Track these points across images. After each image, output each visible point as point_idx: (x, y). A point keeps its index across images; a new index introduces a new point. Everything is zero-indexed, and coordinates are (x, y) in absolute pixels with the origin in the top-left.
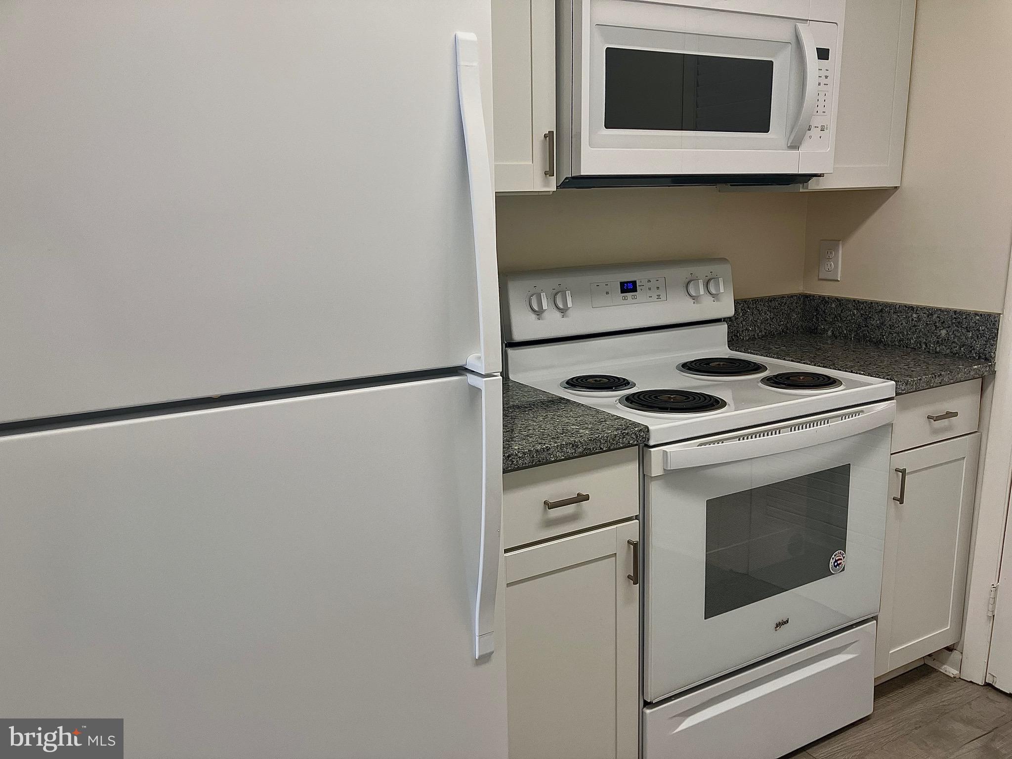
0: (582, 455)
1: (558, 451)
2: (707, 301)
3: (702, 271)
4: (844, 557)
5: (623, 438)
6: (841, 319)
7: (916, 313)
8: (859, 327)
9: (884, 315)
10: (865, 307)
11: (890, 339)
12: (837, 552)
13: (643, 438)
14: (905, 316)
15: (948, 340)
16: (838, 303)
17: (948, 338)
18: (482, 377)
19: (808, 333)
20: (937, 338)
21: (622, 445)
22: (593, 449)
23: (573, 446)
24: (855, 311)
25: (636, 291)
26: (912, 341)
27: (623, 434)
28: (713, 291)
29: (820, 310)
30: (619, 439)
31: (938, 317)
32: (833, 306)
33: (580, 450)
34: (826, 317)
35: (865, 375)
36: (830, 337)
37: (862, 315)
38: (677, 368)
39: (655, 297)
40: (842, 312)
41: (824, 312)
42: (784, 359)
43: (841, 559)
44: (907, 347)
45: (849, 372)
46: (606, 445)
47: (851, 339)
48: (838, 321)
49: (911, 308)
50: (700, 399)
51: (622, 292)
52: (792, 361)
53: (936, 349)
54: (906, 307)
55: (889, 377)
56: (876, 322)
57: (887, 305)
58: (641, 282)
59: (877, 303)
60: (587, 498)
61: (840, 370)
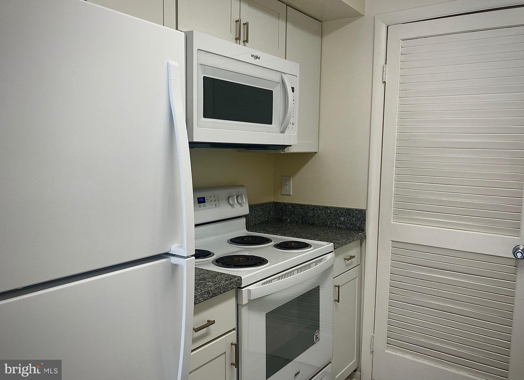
0: (212, 297)
1: (201, 297)
2: (237, 207)
3: (234, 191)
4: (319, 334)
5: (231, 285)
6: (294, 213)
7: (329, 210)
8: (303, 217)
9: (314, 211)
10: (306, 208)
11: (318, 222)
12: (316, 332)
13: (239, 284)
14: (324, 212)
15: (345, 222)
16: (292, 206)
17: (345, 221)
18: (184, 259)
19: (278, 221)
20: (340, 221)
21: (230, 289)
22: (217, 293)
23: (208, 293)
24: (301, 209)
25: (205, 202)
26: (329, 223)
27: (230, 283)
28: (240, 202)
29: (283, 210)
30: (229, 286)
31: (339, 212)
32: (290, 207)
33: (211, 295)
34: (286, 213)
35: (318, 241)
36: (289, 222)
37: (304, 211)
38: (228, 241)
39: (214, 206)
40: (294, 210)
41: (285, 210)
42: (277, 235)
43: (318, 335)
44: (326, 226)
45: (310, 239)
46: (223, 290)
47: (299, 223)
48: (292, 215)
49: (327, 208)
50: (255, 259)
51: (199, 203)
52: (281, 235)
53: (339, 226)
54: (325, 207)
55: (330, 241)
56: (311, 214)
57: (315, 206)
58: (207, 197)
59: (311, 206)
60: (213, 322)
61: (306, 239)
